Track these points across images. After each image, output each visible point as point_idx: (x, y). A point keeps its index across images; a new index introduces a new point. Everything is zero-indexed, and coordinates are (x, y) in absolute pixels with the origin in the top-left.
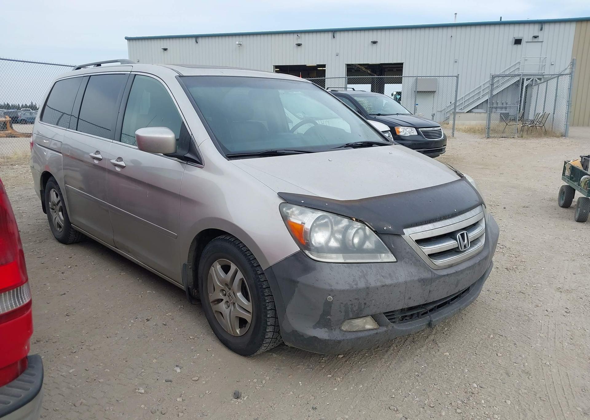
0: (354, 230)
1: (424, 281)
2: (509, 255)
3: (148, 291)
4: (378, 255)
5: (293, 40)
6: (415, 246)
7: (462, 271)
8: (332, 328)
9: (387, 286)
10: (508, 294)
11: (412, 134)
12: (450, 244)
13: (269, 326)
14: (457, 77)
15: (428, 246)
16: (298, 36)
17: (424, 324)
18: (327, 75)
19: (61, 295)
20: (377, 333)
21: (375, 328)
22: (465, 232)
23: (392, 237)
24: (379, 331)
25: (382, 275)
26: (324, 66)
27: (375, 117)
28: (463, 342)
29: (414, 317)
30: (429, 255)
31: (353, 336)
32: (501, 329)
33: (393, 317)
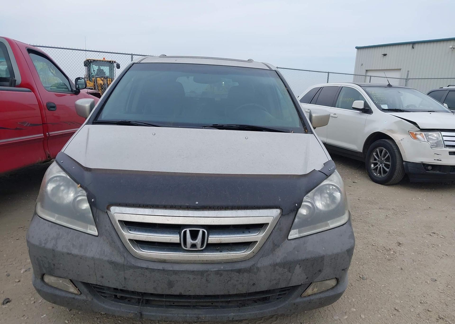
20: (74, 298)
21: (76, 293)
22: (201, 230)
23: (98, 211)
30: (130, 240)
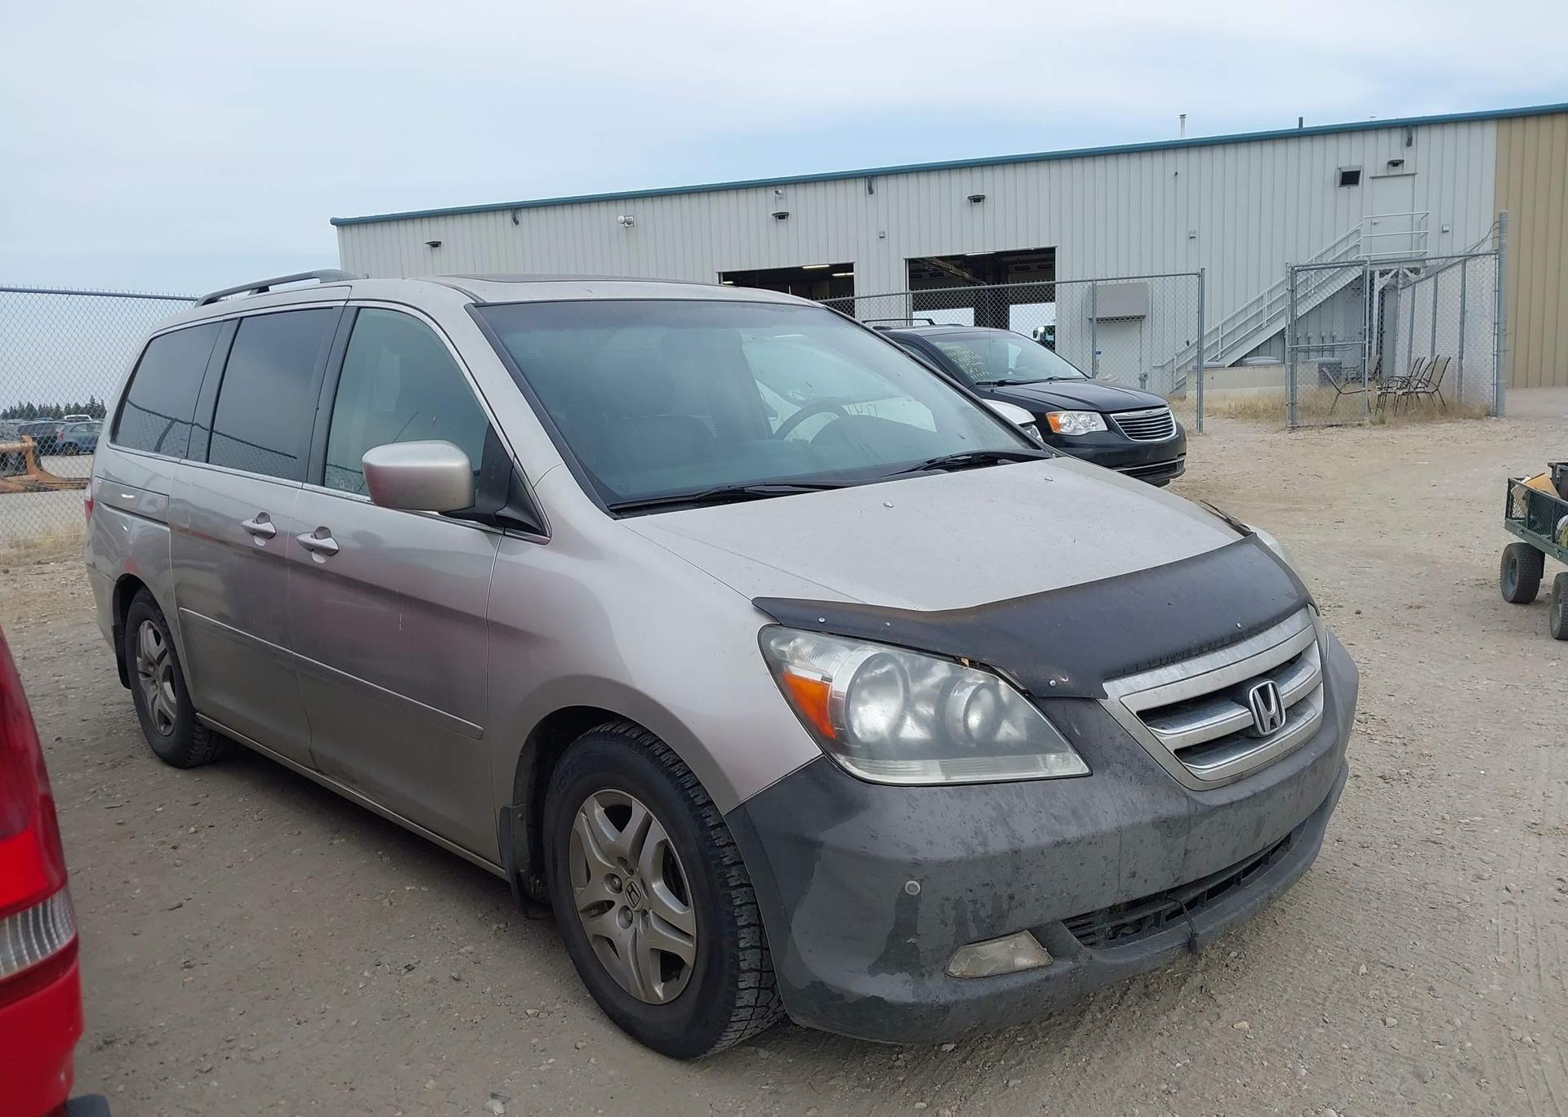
0: (969, 692)
1: (1168, 826)
2: (1384, 739)
3: (408, 886)
4: (1039, 757)
5: (767, 203)
6: (1137, 728)
7: (1269, 792)
8: (923, 970)
9: (1069, 843)
10: (1396, 846)
11: (1094, 429)
12: (1230, 718)
13: (744, 972)
14: (1200, 275)
15: (1174, 727)
16: (777, 192)
17: (1176, 944)
18: (859, 290)
19: (170, 910)
20: (1047, 979)
21: (1042, 963)
22: (1269, 682)
23: (1073, 708)
24: (1053, 971)
25: (1052, 814)
26: (849, 267)
27: (992, 391)
28: (1285, 990)
29: (1146, 927)
30: (1178, 752)
31: (982, 990)
32: (1386, 947)
33: (1090, 930)
